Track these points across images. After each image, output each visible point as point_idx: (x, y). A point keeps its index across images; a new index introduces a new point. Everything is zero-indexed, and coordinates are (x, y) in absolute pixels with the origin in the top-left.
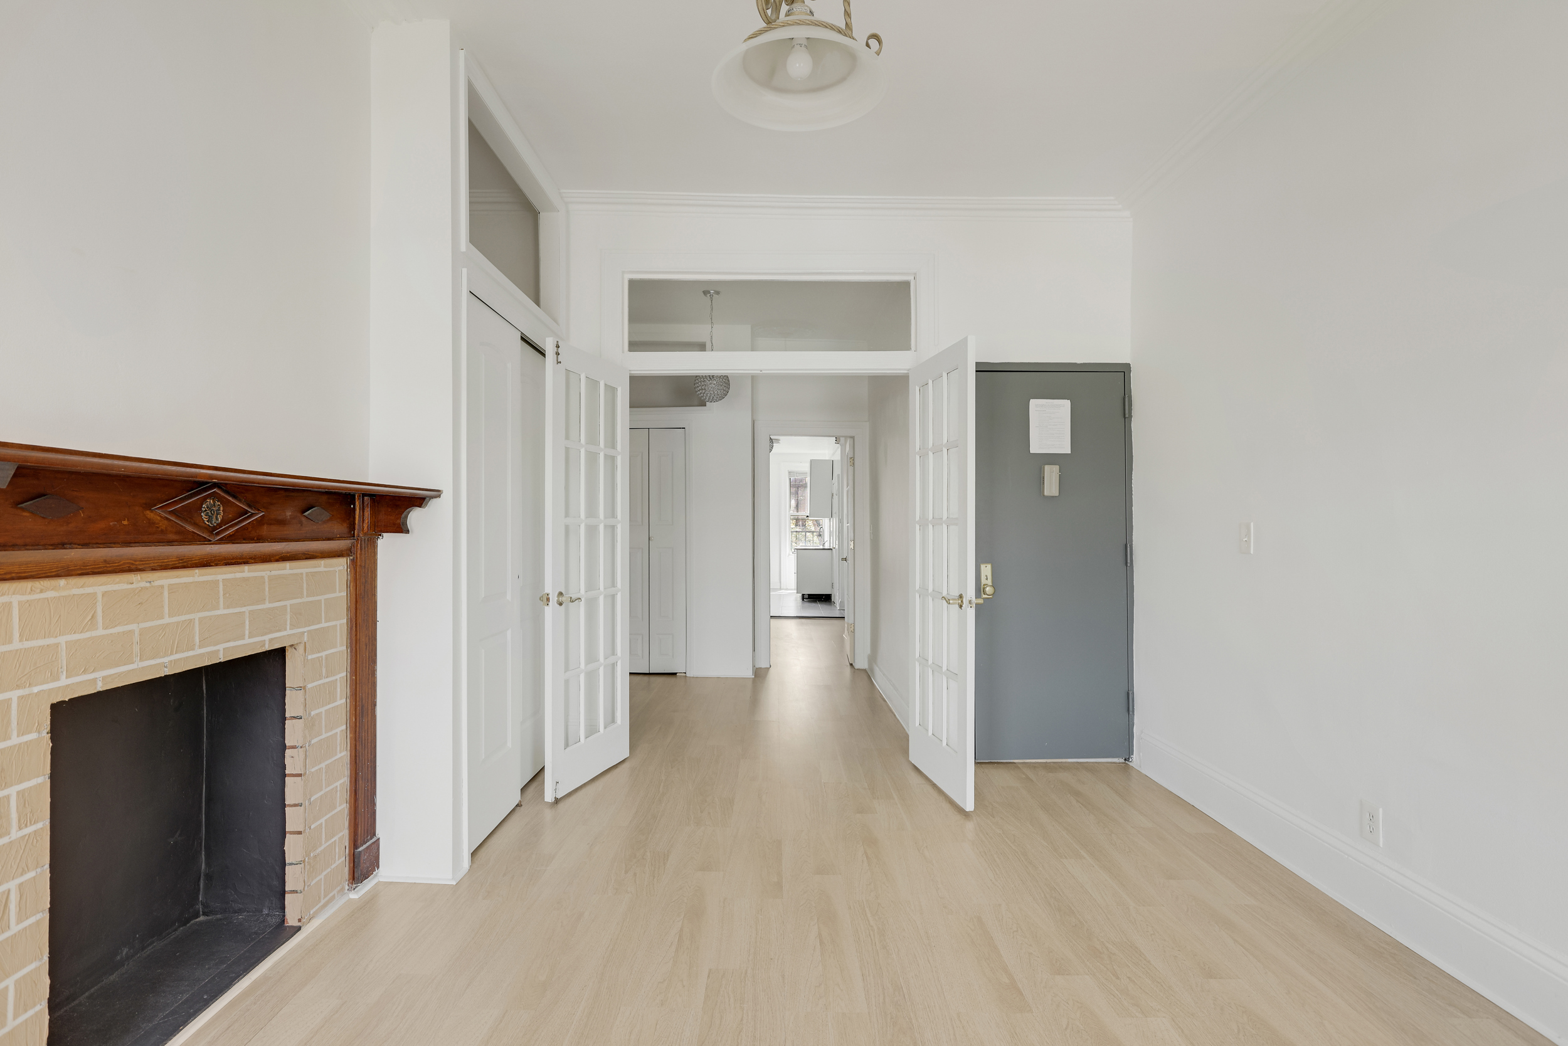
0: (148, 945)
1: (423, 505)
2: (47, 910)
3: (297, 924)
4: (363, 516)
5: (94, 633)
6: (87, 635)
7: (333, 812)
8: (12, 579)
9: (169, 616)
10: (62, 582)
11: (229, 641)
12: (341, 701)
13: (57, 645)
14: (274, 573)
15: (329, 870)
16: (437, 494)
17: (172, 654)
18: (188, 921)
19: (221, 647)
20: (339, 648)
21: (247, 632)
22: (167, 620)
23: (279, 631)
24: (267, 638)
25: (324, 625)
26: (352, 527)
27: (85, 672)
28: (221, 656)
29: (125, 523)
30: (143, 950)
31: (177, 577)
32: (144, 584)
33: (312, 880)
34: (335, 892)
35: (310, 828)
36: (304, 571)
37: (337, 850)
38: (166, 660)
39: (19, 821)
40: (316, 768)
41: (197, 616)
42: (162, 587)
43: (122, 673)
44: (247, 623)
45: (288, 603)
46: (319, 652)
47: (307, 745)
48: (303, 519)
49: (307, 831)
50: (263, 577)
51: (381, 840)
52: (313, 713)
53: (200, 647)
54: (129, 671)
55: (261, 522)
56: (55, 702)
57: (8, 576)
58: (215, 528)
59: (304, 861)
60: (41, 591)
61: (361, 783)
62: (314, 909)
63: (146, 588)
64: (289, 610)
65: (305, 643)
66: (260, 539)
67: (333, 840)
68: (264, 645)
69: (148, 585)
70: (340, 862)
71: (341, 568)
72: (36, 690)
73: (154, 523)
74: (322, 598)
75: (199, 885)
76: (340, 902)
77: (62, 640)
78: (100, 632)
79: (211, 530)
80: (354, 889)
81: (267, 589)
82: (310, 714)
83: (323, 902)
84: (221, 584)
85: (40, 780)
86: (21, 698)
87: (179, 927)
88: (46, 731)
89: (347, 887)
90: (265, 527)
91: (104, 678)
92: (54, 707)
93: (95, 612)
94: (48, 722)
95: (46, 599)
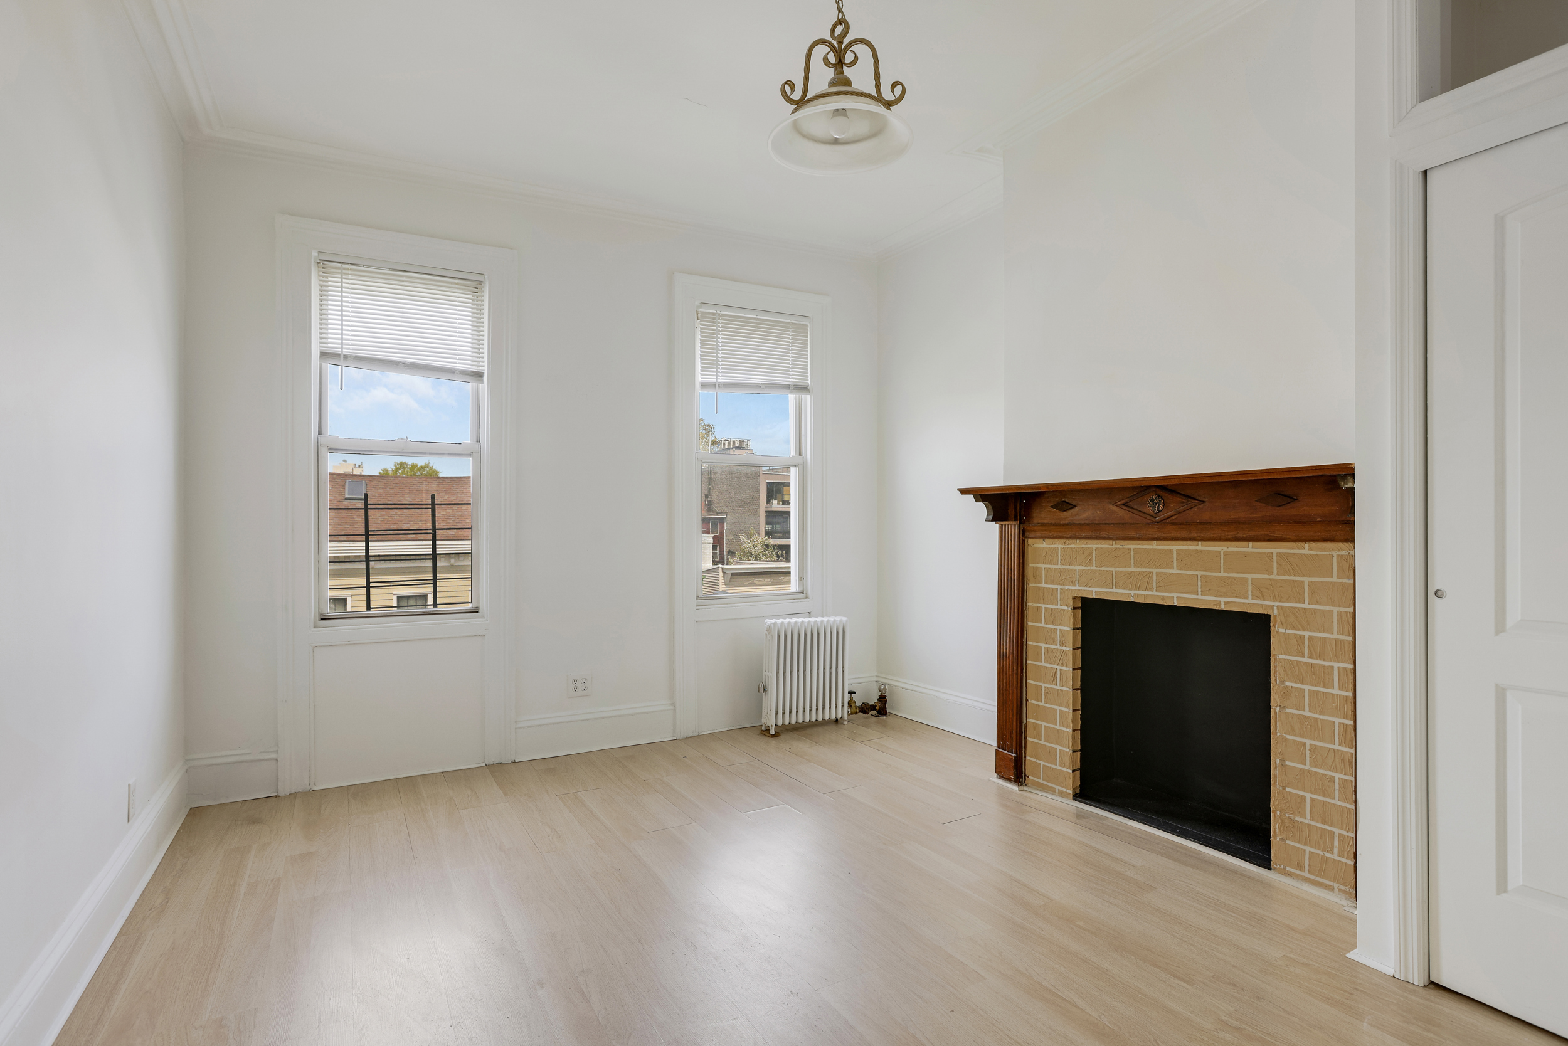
3: (1273, 865)
5: (1091, 568)
6: (1088, 568)
7: (1327, 800)
8: (1056, 537)
9: (1135, 567)
10: (1077, 541)
13: (1075, 570)
15: (1319, 852)
17: (1137, 590)
19: (1178, 596)
21: (1200, 591)
22: (1133, 569)
25: (1307, 606)
28: (1177, 602)
29: (1099, 512)
31: (1140, 544)
32: (1118, 546)
33: (1286, 839)
35: (1283, 788)
37: (1337, 844)
40: (1294, 738)
41: (1155, 571)
42: (1131, 549)
43: (1105, 592)
45: (1249, 576)
46: (1297, 630)
47: (1278, 709)
48: (1258, 505)
49: (1277, 787)
50: (1218, 551)
52: (1287, 684)
53: (1158, 591)
54: (1112, 593)
55: (1202, 510)
56: (1074, 596)
59: (1275, 812)
62: (1293, 870)
64: (1250, 582)
65: (1275, 616)
66: (1203, 523)
69: (1121, 547)
73: (1116, 512)
74: (1305, 579)
76: (1334, 897)
77: (1077, 568)
79: (1154, 515)
81: (1222, 561)
82: (1282, 682)
83: (1309, 876)
84: (1175, 552)
85: (1069, 628)
86: (1060, 589)
88: (1070, 607)
90: (1209, 512)
91: (1096, 592)
92: (1074, 598)
93: (1092, 557)
94: (1071, 604)
95: (1071, 548)
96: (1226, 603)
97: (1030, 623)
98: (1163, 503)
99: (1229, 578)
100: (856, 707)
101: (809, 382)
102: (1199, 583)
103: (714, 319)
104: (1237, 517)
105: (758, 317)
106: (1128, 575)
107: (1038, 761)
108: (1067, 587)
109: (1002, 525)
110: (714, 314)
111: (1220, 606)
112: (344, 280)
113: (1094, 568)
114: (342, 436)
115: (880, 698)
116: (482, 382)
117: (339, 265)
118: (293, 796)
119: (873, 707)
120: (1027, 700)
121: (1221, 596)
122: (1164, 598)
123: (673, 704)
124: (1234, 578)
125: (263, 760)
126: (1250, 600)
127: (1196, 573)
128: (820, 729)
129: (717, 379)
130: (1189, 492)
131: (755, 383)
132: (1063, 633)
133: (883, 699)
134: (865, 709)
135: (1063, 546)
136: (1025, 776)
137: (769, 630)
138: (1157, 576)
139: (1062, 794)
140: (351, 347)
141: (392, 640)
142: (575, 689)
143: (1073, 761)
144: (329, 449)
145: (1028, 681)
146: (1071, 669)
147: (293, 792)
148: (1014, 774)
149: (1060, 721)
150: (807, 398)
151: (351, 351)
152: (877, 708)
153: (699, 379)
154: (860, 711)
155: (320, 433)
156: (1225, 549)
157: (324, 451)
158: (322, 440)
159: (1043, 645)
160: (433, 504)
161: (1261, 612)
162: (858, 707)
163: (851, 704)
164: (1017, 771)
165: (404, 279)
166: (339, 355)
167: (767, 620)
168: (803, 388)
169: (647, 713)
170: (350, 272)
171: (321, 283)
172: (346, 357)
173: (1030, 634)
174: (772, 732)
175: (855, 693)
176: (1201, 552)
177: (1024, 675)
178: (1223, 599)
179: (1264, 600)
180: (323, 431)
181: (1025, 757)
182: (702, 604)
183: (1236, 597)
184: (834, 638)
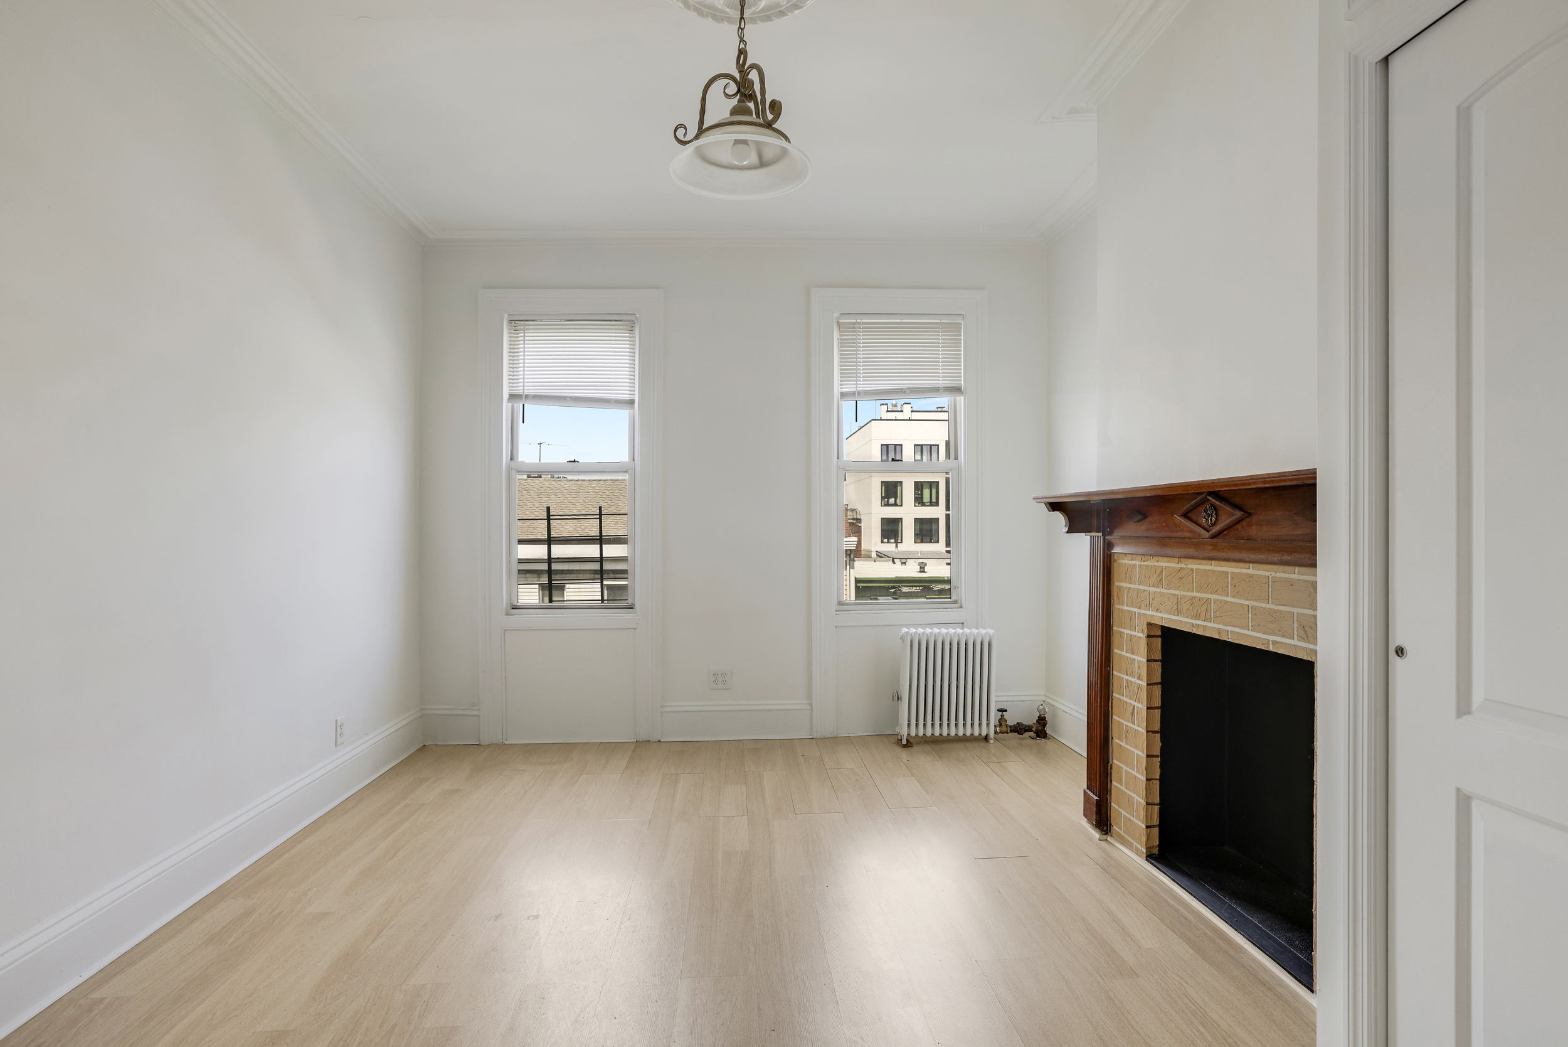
5: (1162, 590)
6: (1159, 590)
13: (1149, 591)
14: (1279, 575)
19: (1229, 629)
22: (1195, 594)
27: (1157, 611)
28: (1230, 636)
31: (1201, 564)
38: (1194, 622)
41: (1212, 597)
43: (1173, 620)
45: (1294, 610)
50: (1267, 577)
53: (1214, 622)
56: (1148, 622)
58: (1211, 528)
60: (1144, 561)
66: (1250, 539)
73: (1177, 525)
77: (1151, 589)
79: (1208, 530)
81: (1271, 590)
84: (1230, 576)
85: (1143, 659)
88: (1145, 635)
90: (1254, 527)
91: (1165, 619)
92: (1149, 624)
93: (1162, 578)
94: (1146, 631)
95: (1146, 565)
96: (1274, 643)
97: (1115, 651)
98: (1216, 514)
99: (1276, 611)
100: (1007, 726)
101: (962, 382)
102: (1250, 615)
103: (854, 328)
104: (1280, 534)
105: (903, 321)
106: (1190, 601)
107: (1120, 809)
108: (1143, 611)
109: (1091, 537)
110: (854, 323)
111: (1268, 646)
112: (526, 334)
113: (1164, 590)
114: (527, 461)
115: (1039, 719)
116: (633, 408)
117: (523, 322)
118: (489, 745)
119: (1028, 729)
120: (1112, 738)
121: (1269, 634)
122: (1219, 631)
123: (810, 704)
124: (1281, 612)
125: (470, 716)
126: (1295, 642)
127: (1248, 603)
128: (959, 746)
129: (857, 387)
130: (1237, 500)
131: (899, 389)
132: (1139, 662)
133: (1042, 720)
134: (1019, 729)
135: (1140, 563)
136: (1110, 824)
137: (902, 638)
138: (1214, 603)
139: (1137, 852)
140: (531, 388)
141: (562, 628)
142: (716, 682)
143: (1146, 815)
144: (518, 472)
145: (1114, 716)
146: (1145, 708)
147: (490, 743)
148: (1096, 820)
149: (1137, 767)
150: (961, 400)
151: (531, 391)
152: (1034, 729)
153: (837, 390)
154: (1011, 731)
155: (512, 459)
156: (1274, 574)
157: (513, 473)
158: (513, 464)
159: (1125, 677)
160: (601, 514)
161: (1305, 658)
162: (1010, 727)
163: (1001, 722)
164: (1100, 817)
165: (572, 327)
166: (522, 395)
167: (904, 628)
168: (957, 390)
169: (784, 710)
170: (531, 327)
171: (511, 339)
172: (527, 396)
173: (1116, 663)
174: (904, 742)
175: (1006, 711)
176: (1251, 576)
177: (1110, 709)
178: (1272, 638)
179: (1309, 642)
180: (515, 458)
181: (1110, 803)
182: (842, 609)
183: (1283, 636)
184: (983, 651)
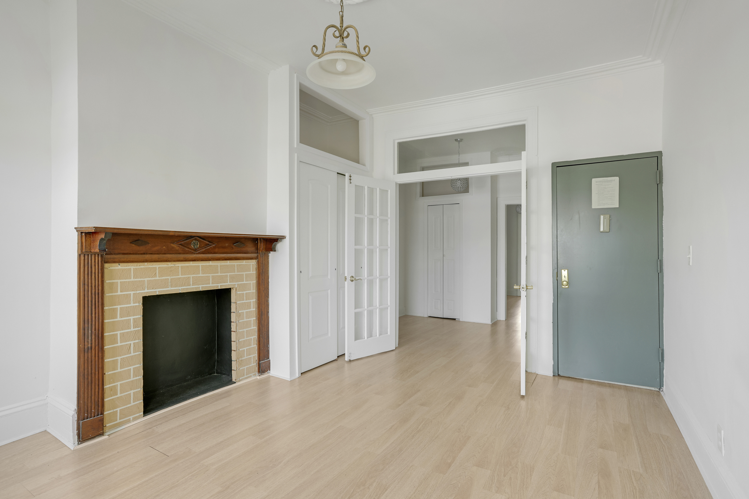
0: (197, 377)
1: (278, 241)
2: (142, 352)
3: (235, 381)
4: (261, 246)
5: (156, 278)
6: (154, 279)
7: (250, 347)
8: (130, 262)
9: (181, 275)
10: (146, 264)
11: (204, 284)
12: (253, 309)
13: (144, 281)
14: (222, 264)
15: (248, 366)
16: (283, 237)
17: (182, 286)
18: (211, 374)
19: (201, 286)
20: (253, 290)
21: (211, 282)
22: (180, 276)
23: (224, 283)
24: (219, 285)
25: (245, 282)
26: (257, 249)
27: (153, 289)
28: (201, 289)
29: (164, 247)
30: (195, 378)
31: (184, 264)
32: (172, 265)
33: (240, 368)
34: (252, 374)
35: (239, 350)
36: (236, 264)
37: (252, 360)
38: (180, 288)
39: (133, 326)
40: (242, 330)
41: (191, 276)
42: (179, 266)
43: (165, 290)
44: (211, 279)
45: (228, 274)
46: (242, 291)
47: (237, 322)
48: (234, 247)
49: (237, 351)
50: (218, 265)
51: (271, 361)
52: (240, 312)
53: (192, 285)
54: (167, 290)
55: (215, 248)
56: (144, 296)
57: (129, 261)
58: (196, 249)
59: (236, 360)
60: (140, 266)
61: (261, 339)
62: (242, 378)
63: (173, 267)
64: (229, 276)
65: (236, 288)
66: (215, 253)
67: (250, 356)
68: (218, 287)
69: (174, 266)
70: (254, 364)
71: (253, 263)
72: (138, 292)
73: (174, 248)
74: (244, 273)
75: (215, 364)
76: (253, 378)
77: (146, 279)
78: (158, 278)
79: (195, 250)
80: (259, 375)
81: (219, 269)
82: (238, 312)
83: (245, 376)
84: (200, 267)
85: (139, 316)
86: (134, 294)
87: (208, 375)
88: (141, 303)
89: (257, 374)
90: (217, 249)
91: (159, 291)
93: (156, 272)
94: (141, 301)
95: (141, 268)
97: (108, 321)
98: (199, 244)
99: (221, 276)
104: (227, 251)
106: (177, 280)
122: (196, 288)
127: (209, 275)
130: (210, 240)
135: (135, 267)
136: (104, 426)
138: (192, 278)
139: (135, 419)
143: (142, 395)
156: (220, 264)
159: (120, 332)
161: (228, 288)
173: (109, 328)
176: (211, 266)
